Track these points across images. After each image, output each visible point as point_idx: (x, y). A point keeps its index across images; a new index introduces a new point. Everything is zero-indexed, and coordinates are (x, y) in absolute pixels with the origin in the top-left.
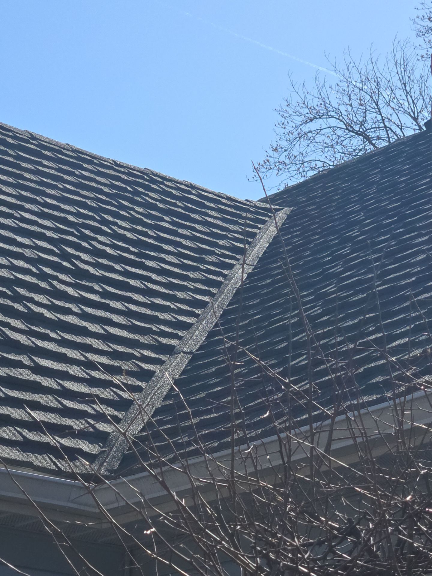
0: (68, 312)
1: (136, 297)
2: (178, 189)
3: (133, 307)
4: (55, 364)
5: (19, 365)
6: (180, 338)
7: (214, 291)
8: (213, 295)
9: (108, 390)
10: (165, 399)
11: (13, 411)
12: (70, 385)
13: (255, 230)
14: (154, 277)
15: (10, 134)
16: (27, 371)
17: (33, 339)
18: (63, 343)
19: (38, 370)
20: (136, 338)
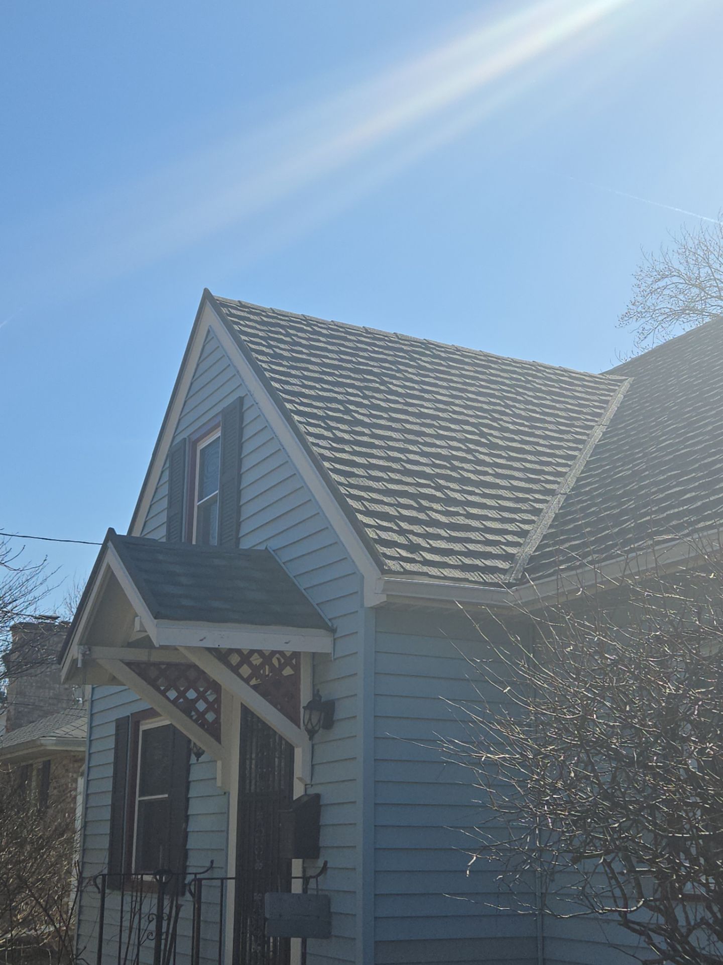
0: (486, 474)
1: (529, 457)
2: (555, 374)
3: (528, 465)
4: (479, 510)
5: (457, 514)
6: (558, 483)
7: (580, 446)
8: (580, 450)
9: (514, 524)
10: (549, 528)
11: (455, 545)
12: (489, 524)
13: (608, 398)
14: (541, 441)
15: (443, 349)
16: (462, 518)
17: (465, 495)
18: (484, 495)
19: (469, 516)
20: (531, 486)
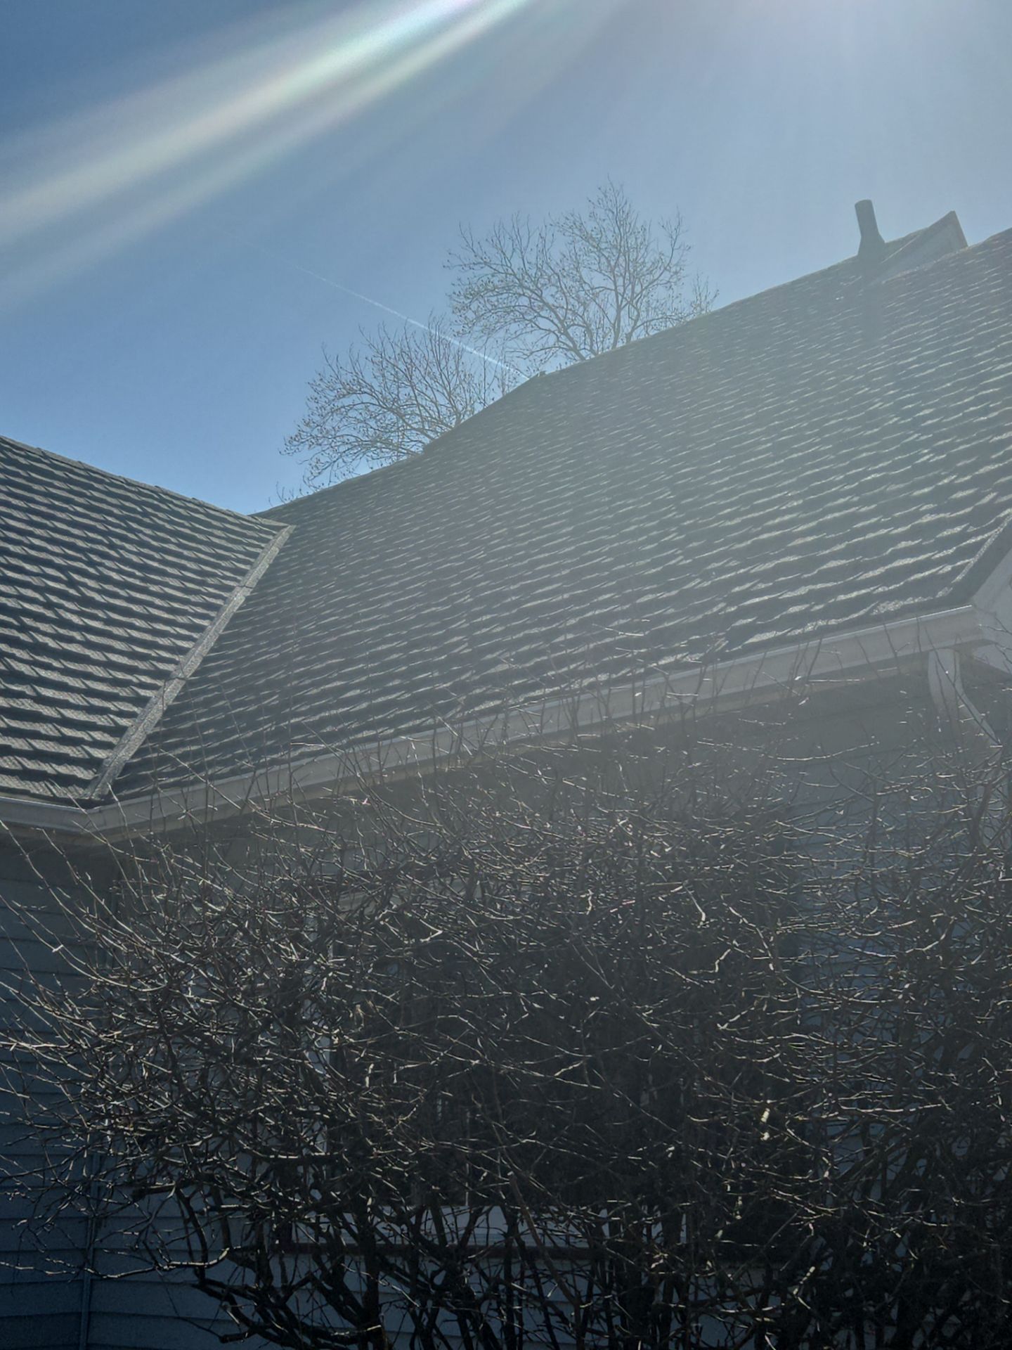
0: (71, 640)
1: (138, 623)
2: (186, 508)
3: (135, 634)
4: (57, 693)
5: (21, 695)
6: (176, 663)
7: (213, 614)
8: (211, 618)
9: (105, 716)
10: (155, 727)
11: (14, 741)
12: (69, 714)
13: (258, 550)
14: (158, 602)
15: (23, 453)
16: (29, 701)
17: (37, 669)
18: (66, 672)
19: (40, 699)
20: (136, 664)
